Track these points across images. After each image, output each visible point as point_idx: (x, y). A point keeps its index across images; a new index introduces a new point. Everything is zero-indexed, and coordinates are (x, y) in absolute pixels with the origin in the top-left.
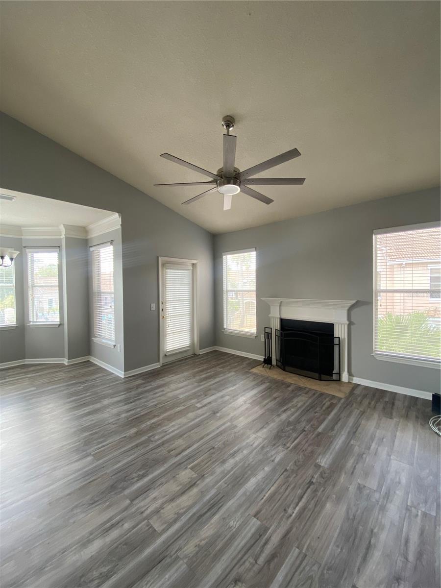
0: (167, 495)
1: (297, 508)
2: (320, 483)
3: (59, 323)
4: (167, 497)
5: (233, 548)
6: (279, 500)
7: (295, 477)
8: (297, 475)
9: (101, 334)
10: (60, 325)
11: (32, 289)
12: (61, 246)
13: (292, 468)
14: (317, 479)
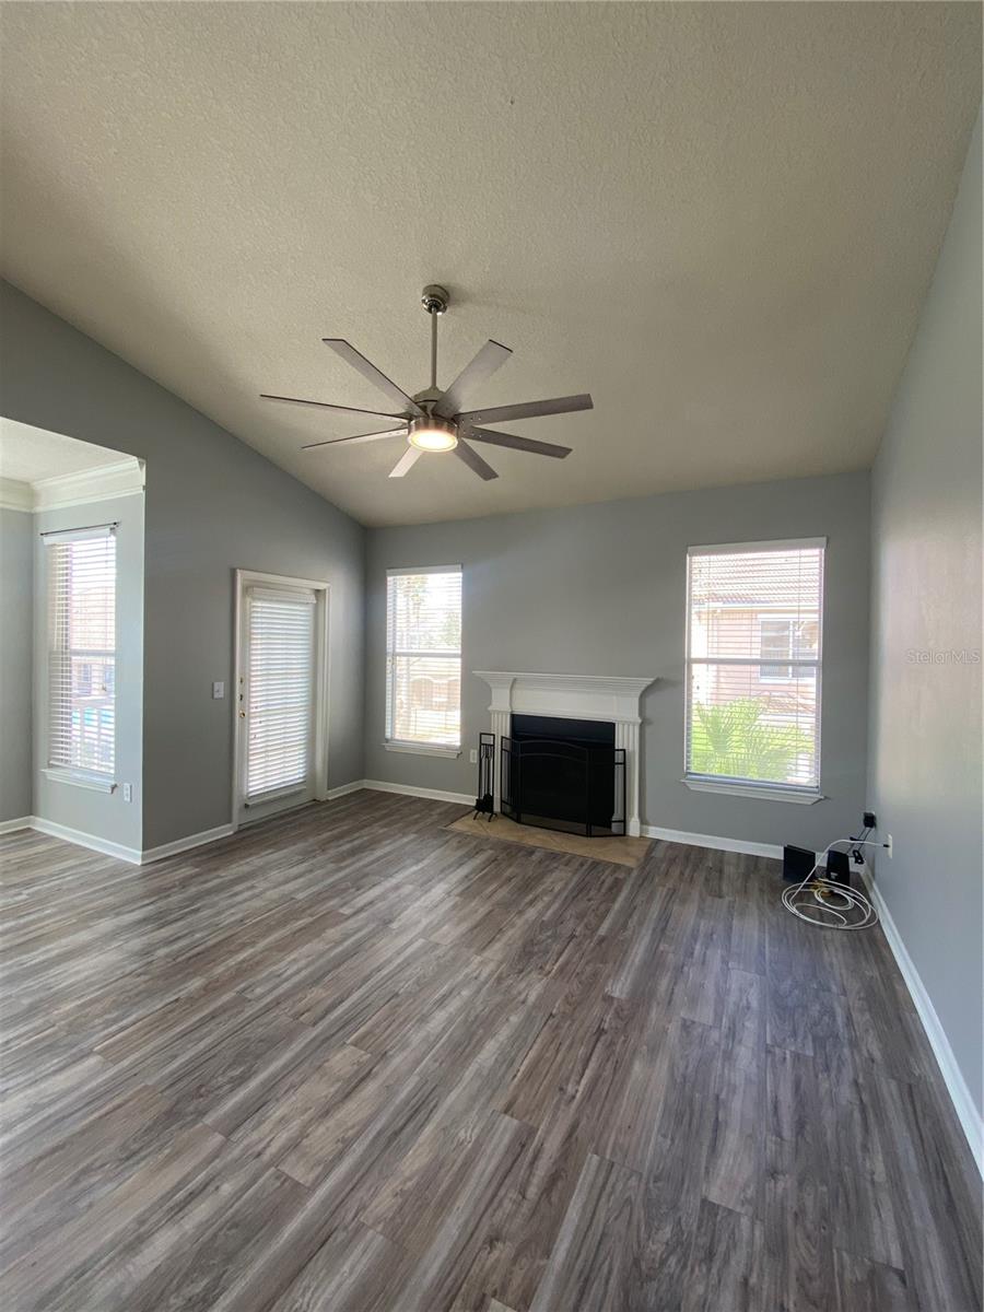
0: (310, 1108)
1: (584, 1082)
2: (617, 1028)
4: (309, 1112)
5: (473, 1182)
6: (548, 1072)
7: (571, 1025)
8: (573, 1021)
13: (562, 1009)
14: (610, 1023)
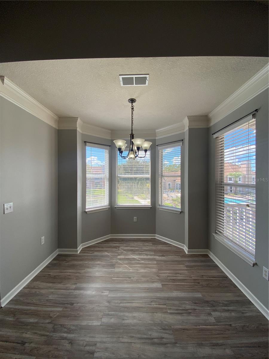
3: (180, 210)
9: (222, 232)
10: (181, 212)
11: (161, 179)
12: (184, 139)
